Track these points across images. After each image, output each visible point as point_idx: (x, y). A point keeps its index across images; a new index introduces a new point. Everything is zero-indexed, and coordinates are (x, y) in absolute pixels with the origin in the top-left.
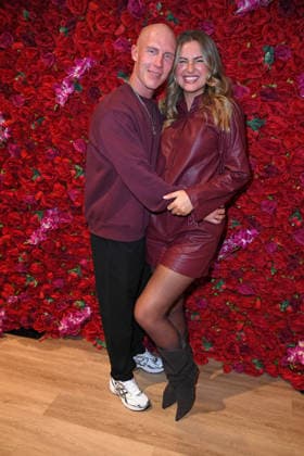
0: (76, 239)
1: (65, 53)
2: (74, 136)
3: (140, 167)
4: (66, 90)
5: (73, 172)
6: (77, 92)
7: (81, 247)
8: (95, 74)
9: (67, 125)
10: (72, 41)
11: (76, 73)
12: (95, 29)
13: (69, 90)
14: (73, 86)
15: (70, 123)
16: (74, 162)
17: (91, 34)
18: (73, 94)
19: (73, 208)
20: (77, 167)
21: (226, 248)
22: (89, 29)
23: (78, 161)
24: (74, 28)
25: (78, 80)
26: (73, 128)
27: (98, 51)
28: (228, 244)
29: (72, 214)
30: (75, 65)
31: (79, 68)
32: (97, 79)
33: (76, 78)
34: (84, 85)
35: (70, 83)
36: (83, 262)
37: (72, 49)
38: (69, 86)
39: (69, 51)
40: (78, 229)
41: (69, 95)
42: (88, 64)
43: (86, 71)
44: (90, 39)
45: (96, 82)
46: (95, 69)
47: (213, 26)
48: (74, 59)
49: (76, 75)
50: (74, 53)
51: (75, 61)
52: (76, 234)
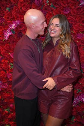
1: (8, 18)
2: (11, 51)
3: (35, 72)
4: (8, 34)
5: (9, 66)
6: (13, 34)
7: (11, 99)
8: (21, 27)
9: (8, 47)
10: (11, 13)
12: (21, 9)
13: (10, 34)
15: (9, 46)
16: (10, 62)
17: (20, 11)
19: (8, 82)
20: (11, 64)
21: (75, 102)
22: (19, 9)
23: (12, 62)
24: (13, 8)
25: (14, 30)
26: (10, 48)
28: (76, 100)
29: (8, 84)
31: (14, 25)
32: (21, 29)
33: (13, 29)
34: (16, 31)
36: (11, 106)
37: (11, 16)
38: (10, 32)
39: (10, 17)
40: (10, 90)
42: (18, 23)
44: (19, 13)
45: (21, 30)
46: (21, 25)
47: (70, 9)
48: (12, 20)
49: (13, 28)
50: (12, 18)
51: (13, 21)
52: (9, 93)
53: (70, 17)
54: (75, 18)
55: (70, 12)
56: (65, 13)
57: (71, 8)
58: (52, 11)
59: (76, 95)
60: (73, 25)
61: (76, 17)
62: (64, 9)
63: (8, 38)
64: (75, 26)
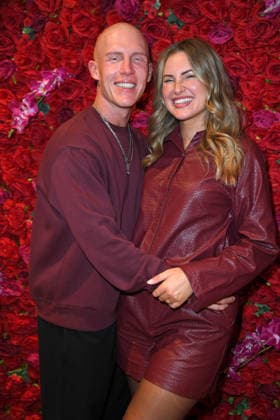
0: (27, 322)
1: (28, 61)
2: (35, 172)
4: (26, 112)
5: (29, 222)
6: (42, 113)
8: (68, 91)
9: (25, 157)
10: (39, 46)
11: (42, 88)
12: (71, 32)
13: (32, 111)
14: (36, 106)
15: (29, 155)
17: (65, 38)
18: (36, 116)
19: (24, 277)
21: (249, 347)
22: (62, 31)
24: (43, 29)
25: (44, 99)
26: (33, 161)
27: (73, 61)
28: (252, 341)
29: (23, 283)
30: (41, 78)
31: (45, 82)
32: (69, 98)
33: (41, 95)
34: (52, 104)
35: (33, 102)
36: (33, 358)
37: (39, 56)
38: (32, 106)
39: (34, 59)
40: (29, 306)
41: (30, 117)
42: (59, 78)
43: (56, 85)
44: (63, 45)
45: (68, 101)
46: (68, 84)
47: (231, 30)
48: (40, 69)
49: (41, 91)
50: (41, 61)
51: (42, 72)
52: (26, 314)
53: (232, 56)
54: (248, 59)
55: (232, 39)
56: (216, 40)
57: (235, 27)
58: (172, 35)
59: (253, 322)
60: (241, 84)
61: (252, 57)
62: (212, 27)
63: (26, 128)
64: (248, 85)
